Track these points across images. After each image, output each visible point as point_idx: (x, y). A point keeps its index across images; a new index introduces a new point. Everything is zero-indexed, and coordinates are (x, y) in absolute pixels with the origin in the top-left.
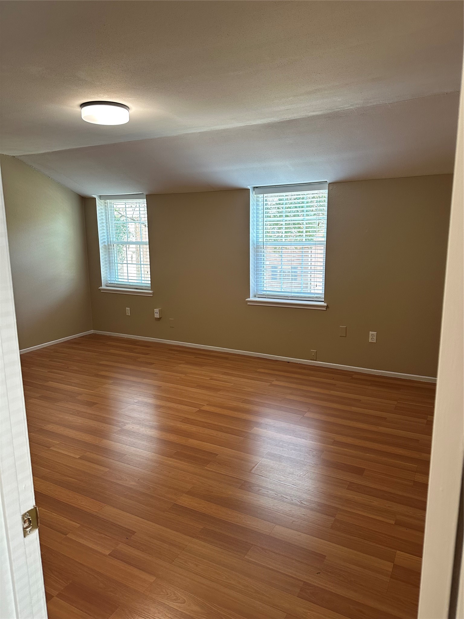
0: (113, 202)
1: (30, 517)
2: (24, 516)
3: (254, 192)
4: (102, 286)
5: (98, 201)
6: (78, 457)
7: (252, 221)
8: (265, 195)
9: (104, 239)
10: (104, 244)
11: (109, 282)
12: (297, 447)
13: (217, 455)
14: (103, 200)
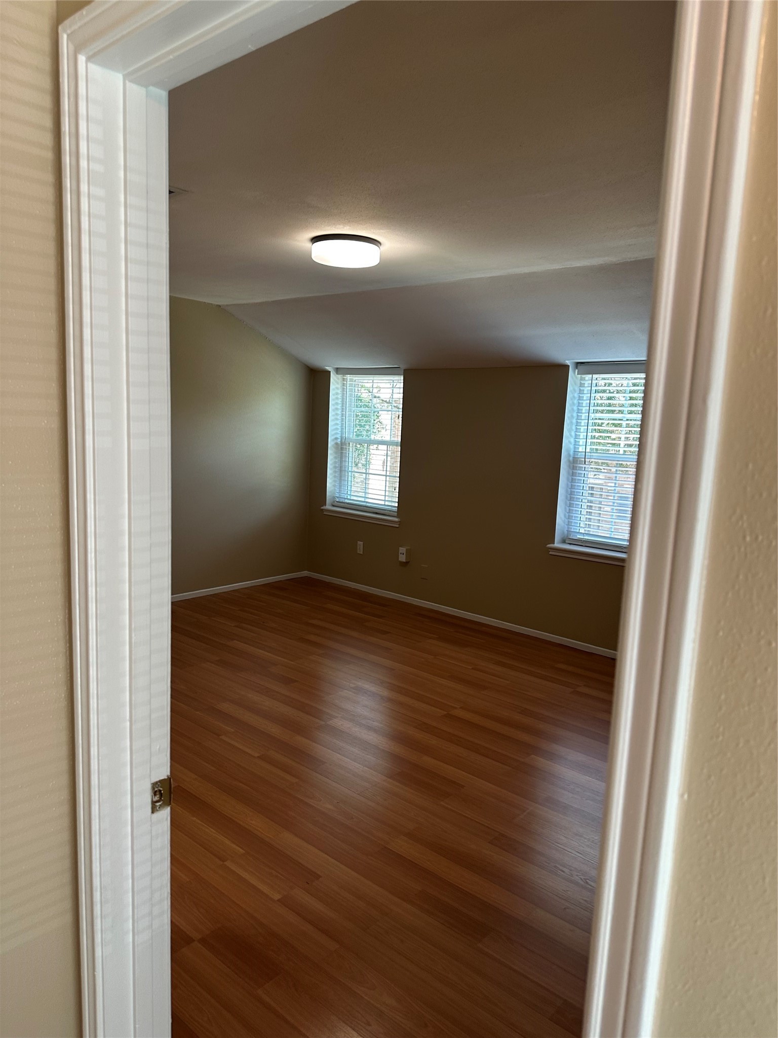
0: (355, 379)
1: (161, 789)
2: (154, 785)
3: (577, 370)
4: (326, 505)
5: (333, 376)
6: (257, 755)
7: (568, 417)
8: (595, 376)
9: (337, 433)
10: (335, 441)
11: (337, 500)
12: (598, 795)
13: (463, 786)
14: (341, 375)
